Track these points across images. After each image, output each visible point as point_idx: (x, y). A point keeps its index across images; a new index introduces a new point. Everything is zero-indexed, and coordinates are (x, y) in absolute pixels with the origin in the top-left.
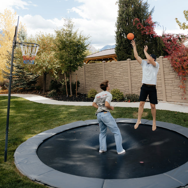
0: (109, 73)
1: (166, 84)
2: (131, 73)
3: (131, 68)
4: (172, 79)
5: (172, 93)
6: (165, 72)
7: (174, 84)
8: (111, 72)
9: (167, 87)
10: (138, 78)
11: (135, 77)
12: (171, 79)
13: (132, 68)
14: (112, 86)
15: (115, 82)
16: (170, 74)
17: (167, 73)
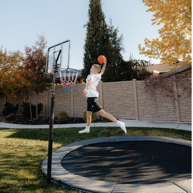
0: (79, 95)
1: (138, 104)
2: (104, 95)
3: (103, 90)
4: (145, 100)
5: (144, 112)
6: (138, 94)
7: (146, 104)
8: (80, 94)
9: (140, 107)
10: (111, 99)
11: (108, 99)
12: (143, 100)
13: (105, 90)
14: (81, 107)
15: (84, 104)
16: (143, 95)
17: (140, 94)
